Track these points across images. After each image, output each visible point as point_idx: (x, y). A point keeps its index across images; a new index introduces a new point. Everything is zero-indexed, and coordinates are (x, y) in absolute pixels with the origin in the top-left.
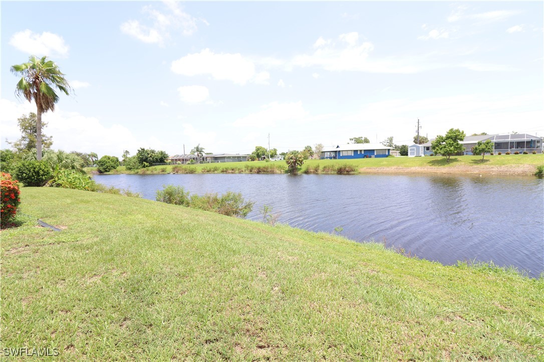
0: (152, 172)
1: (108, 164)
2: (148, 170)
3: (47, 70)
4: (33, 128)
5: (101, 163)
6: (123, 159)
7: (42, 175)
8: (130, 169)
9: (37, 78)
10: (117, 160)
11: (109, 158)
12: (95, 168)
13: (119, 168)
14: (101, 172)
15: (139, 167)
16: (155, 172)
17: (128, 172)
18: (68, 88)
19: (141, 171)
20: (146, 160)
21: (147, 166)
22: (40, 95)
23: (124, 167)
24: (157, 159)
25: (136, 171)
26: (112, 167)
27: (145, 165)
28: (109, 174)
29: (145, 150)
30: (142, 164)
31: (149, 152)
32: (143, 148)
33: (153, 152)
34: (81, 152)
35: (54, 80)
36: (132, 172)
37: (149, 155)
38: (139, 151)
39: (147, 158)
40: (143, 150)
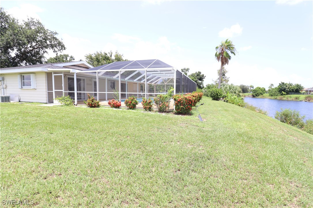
0: (287, 98)
1: (258, 92)
2: (284, 97)
3: (228, 46)
4: (222, 74)
5: (255, 91)
6: (269, 89)
7: (219, 96)
8: (272, 96)
9: (223, 50)
10: (265, 90)
11: (260, 88)
12: (251, 94)
13: (264, 95)
14: (253, 96)
15: (279, 95)
16: (290, 99)
17: (270, 97)
18: (235, 52)
19: (279, 97)
20: (284, 90)
21: (284, 94)
22: (223, 58)
23: (268, 94)
24: (293, 90)
25: (276, 97)
26: (260, 93)
27: (283, 93)
28: (258, 98)
29: (285, 83)
30: (281, 92)
31: (287, 85)
32: (283, 82)
33: (291, 85)
34: (245, 85)
35: (230, 49)
36: (273, 98)
37: (287, 87)
38: (280, 84)
39: (285, 89)
40: (283, 83)
